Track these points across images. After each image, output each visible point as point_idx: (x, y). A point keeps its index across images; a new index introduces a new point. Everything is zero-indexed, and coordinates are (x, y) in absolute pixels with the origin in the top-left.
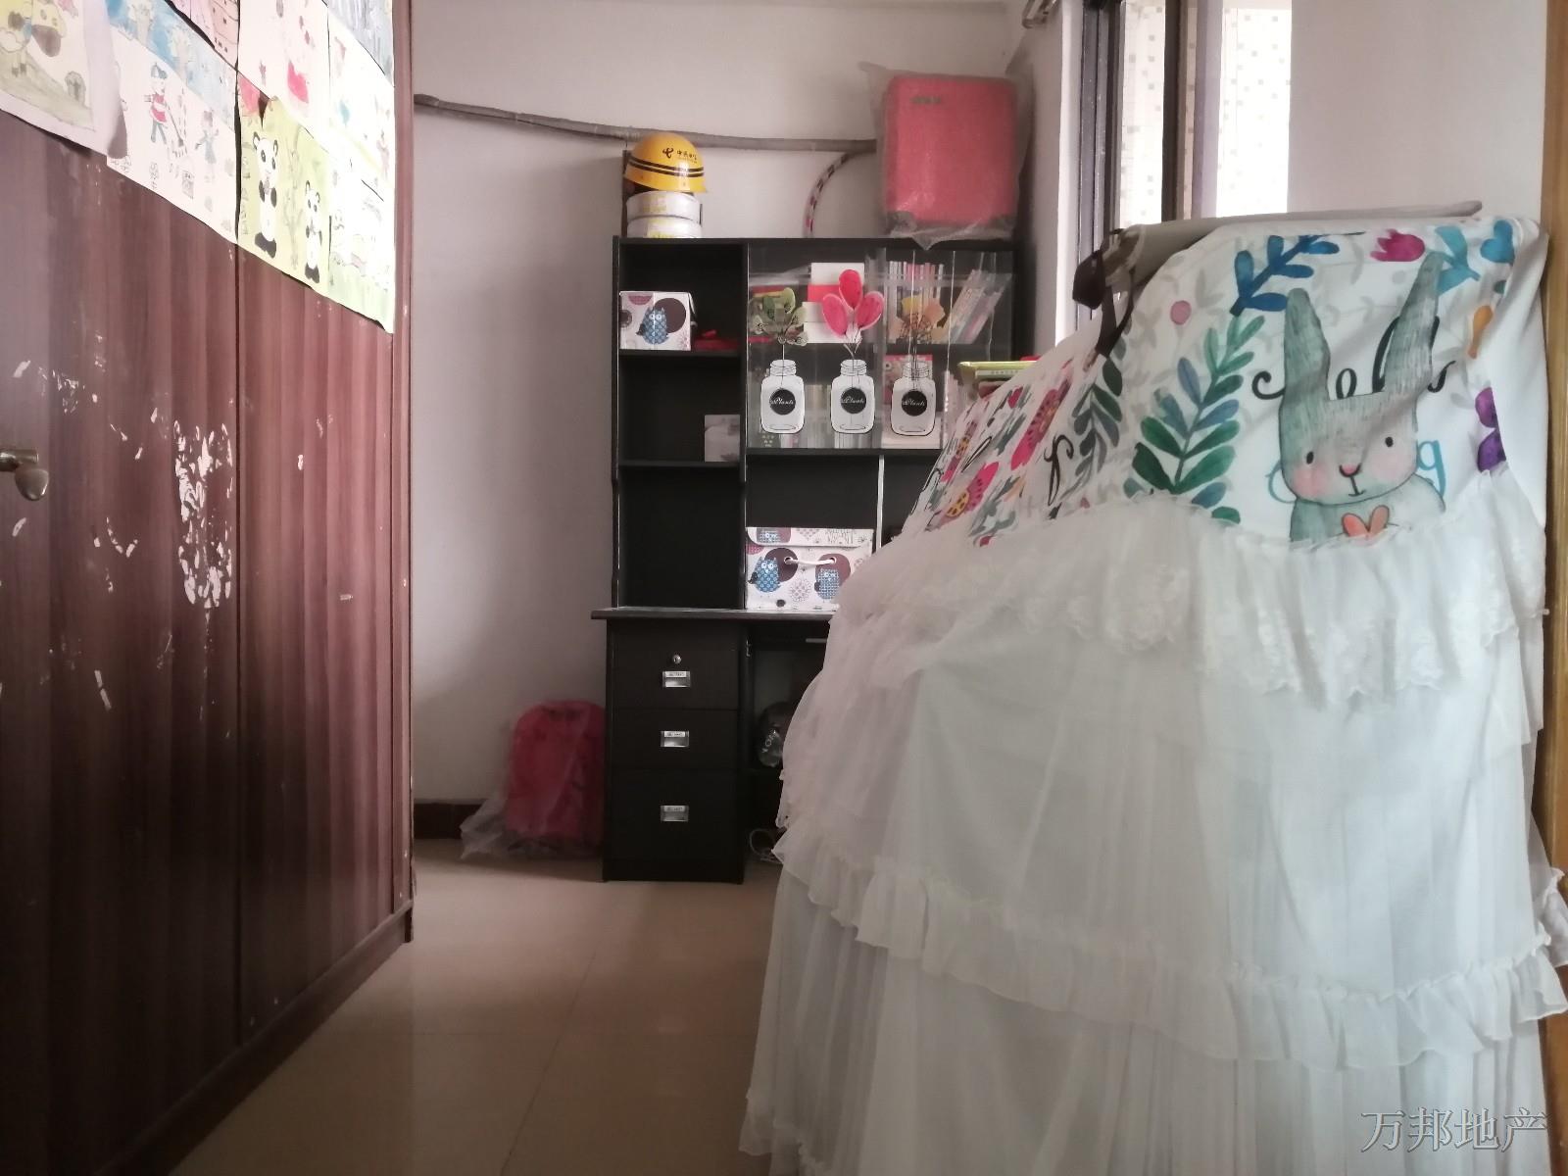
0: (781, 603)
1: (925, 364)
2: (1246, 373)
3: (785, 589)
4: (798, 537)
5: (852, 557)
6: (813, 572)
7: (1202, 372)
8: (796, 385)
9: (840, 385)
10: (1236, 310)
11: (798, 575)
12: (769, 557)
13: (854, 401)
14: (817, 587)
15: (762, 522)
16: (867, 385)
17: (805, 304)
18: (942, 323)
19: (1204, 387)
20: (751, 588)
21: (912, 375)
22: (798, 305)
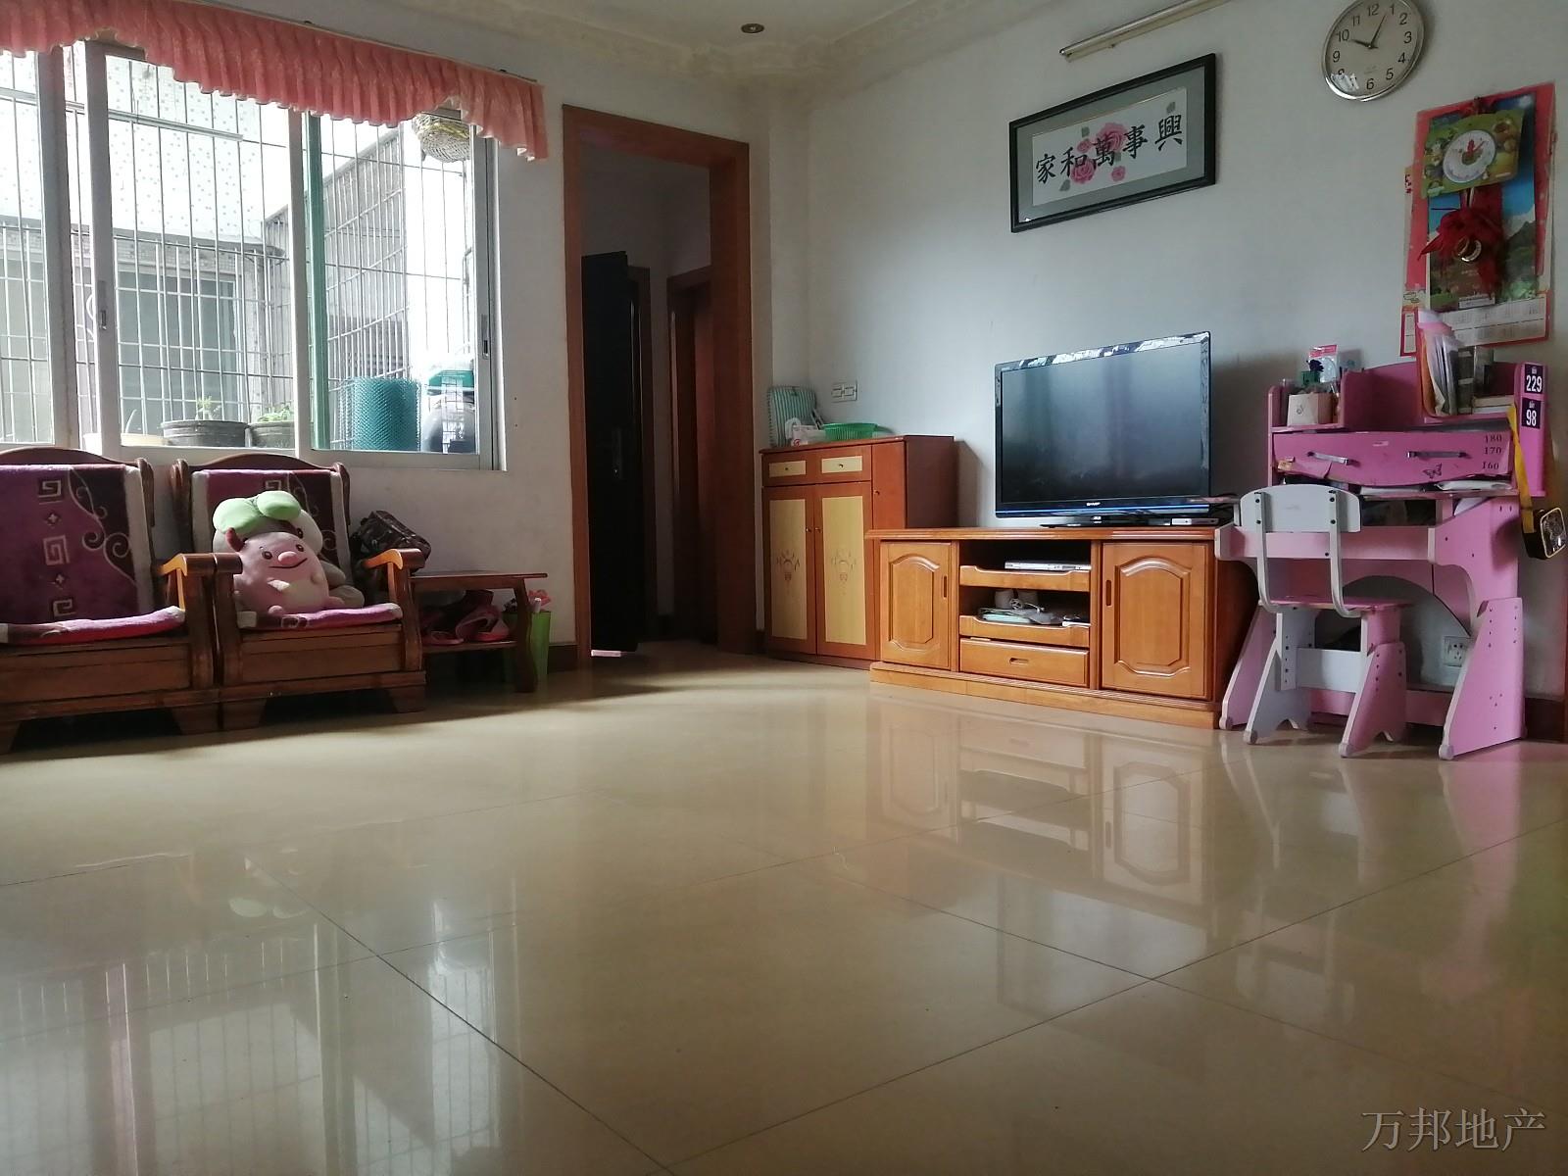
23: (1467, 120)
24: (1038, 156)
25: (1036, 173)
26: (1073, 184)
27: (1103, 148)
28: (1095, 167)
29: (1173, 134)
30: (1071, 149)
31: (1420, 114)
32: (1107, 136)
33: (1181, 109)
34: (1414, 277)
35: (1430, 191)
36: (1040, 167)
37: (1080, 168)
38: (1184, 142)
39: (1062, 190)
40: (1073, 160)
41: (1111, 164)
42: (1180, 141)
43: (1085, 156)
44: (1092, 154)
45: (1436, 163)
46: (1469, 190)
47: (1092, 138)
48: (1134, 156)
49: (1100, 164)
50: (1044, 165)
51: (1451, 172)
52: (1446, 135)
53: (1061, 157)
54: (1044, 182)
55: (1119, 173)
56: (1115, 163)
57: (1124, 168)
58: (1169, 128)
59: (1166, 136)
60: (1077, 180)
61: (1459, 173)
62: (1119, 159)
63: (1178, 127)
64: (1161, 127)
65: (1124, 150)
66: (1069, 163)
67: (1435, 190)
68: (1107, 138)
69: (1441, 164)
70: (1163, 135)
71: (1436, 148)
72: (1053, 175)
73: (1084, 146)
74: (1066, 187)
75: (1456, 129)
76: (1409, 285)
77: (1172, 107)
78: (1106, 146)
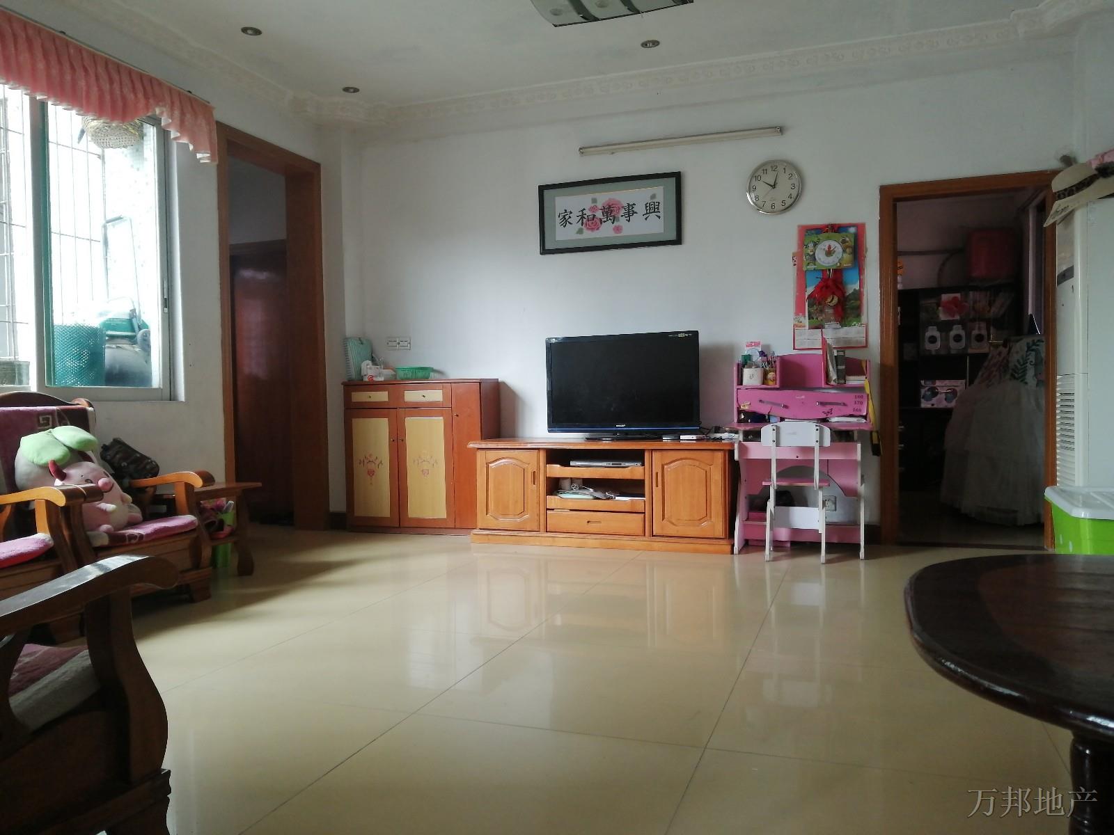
0: (933, 405)
1: (983, 325)
2: (1028, 361)
3: (934, 400)
4: (938, 383)
5: (957, 389)
6: (944, 394)
7: (1021, 361)
8: (937, 334)
9: (952, 333)
10: (1027, 352)
11: (939, 396)
12: (928, 390)
13: (958, 338)
14: (946, 399)
15: (926, 379)
16: (962, 333)
17: (940, 308)
18: (989, 311)
19: (1022, 363)
20: (922, 400)
21: (979, 329)
22: (938, 308)
23: (826, 234)
24: (559, 209)
25: (558, 220)
26: (585, 231)
27: (607, 213)
28: (601, 223)
29: (654, 212)
30: (584, 209)
31: (799, 226)
32: (610, 206)
33: (660, 198)
34: (799, 310)
35: (808, 267)
36: (561, 217)
37: (590, 222)
38: (662, 218)
39: (577, 233)
40: (586, 216)
41: (613, 223)
42: (659, 217)
43: (594, 216)
44: (599, 214)
45: (812, 253)
46: (830, 270)
47: (600, 205)
48: (629, 221)
49: (605, 221)
50: (564, 216)
51: (820, 259)
52: (816, 240)
53: (576, 213)
54: (564, 226)
55: (618, 229)
56: (615, 222)
57: (621, 227)
58: (652, 208)
59: (650, 213)
60: (588, 229)
61: (824, 261)
62: (618, 220)
63: (658, 208)
64: (646, 207)
65: (622, 216)
66: (582, 218)
67: (812, 267)
68: (610, 207)
69: (814, 254)
70: (648, 211)
71: (811, 245)
72: (570, 223)
73: (593, 209)
74: (580, 231)
75: (821, 238)
76: (797, 314)
77: (653, 196)
78: (610, 211)
